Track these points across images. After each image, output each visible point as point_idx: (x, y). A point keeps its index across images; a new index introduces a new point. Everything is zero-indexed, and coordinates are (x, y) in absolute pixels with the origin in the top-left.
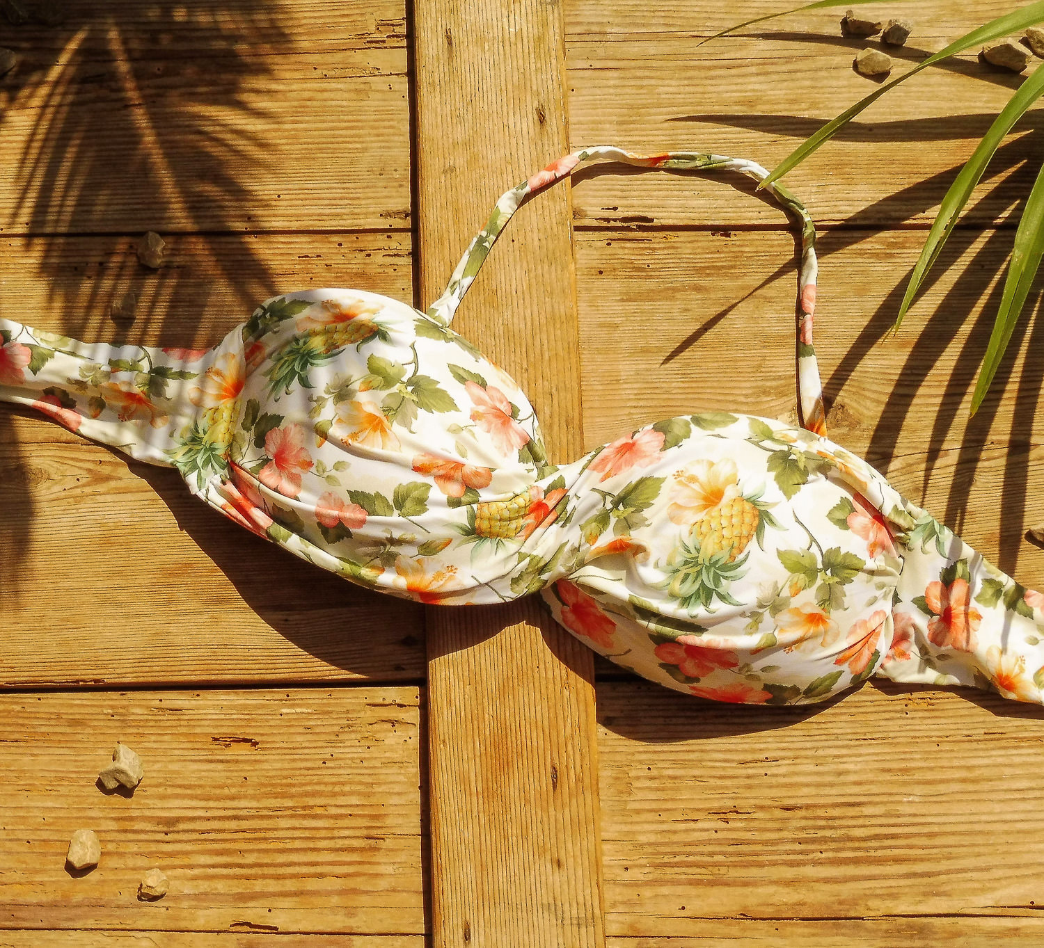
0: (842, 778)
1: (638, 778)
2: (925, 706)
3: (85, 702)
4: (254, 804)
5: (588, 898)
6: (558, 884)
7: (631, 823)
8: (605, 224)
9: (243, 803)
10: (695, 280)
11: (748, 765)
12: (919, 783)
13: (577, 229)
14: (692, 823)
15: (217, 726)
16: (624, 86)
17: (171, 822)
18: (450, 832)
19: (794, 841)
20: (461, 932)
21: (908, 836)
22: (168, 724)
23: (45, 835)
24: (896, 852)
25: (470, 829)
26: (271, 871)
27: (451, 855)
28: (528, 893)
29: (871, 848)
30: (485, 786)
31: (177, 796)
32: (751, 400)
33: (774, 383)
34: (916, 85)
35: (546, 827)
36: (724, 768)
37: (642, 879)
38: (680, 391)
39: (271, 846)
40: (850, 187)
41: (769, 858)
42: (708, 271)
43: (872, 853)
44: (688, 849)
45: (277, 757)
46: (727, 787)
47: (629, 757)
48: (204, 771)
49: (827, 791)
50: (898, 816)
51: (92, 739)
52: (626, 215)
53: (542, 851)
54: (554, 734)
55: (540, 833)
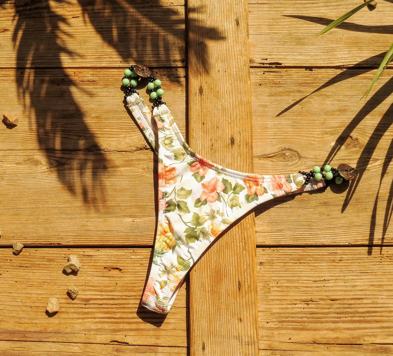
0: (355, 288)
1: (273, 287)
2: (389, 260)
3: (54, 252)
4: (120, 294)
5: (252, 334)
6: (240, 328)
7: (270, 304)
8: (262, 65)
9: (116, 293)
10: (298, 88)
11: (317, 282)
12: (385, 291)
13: (251, 67)
14: (294, 305)
15: (106, 263)
16: (271, 11)
17: (88, 300)
18: (197, 306)
19: (335, 313)
20: (201, 346)
21: (381, 312)
22: (87, 261)
23: (38, 304)
24: (376, 318)
25: (205, 305)
26: (126, 320)
27: (198, 316)
28: (228, 331)
29: (366, 316)
30: (212, 288)
31: (90, 290)
32: (320, 136)
33: (330, 130)
34: (388, 11)
35: (236, 305)
36: (307, 283)
37: (274, 327)
38: (291, 132)
39: (127, 311)
40: (361, 52)
41: (325, 319)
42: (303, 85)
43: (366, 318)
44: (293, 315)
45: (129, 275)
46: (308, 291)
47: (269, 278)
48: (100, 280)
49: (349, 293)
50: (377, 304)
51: (57, 267)
52: (271, 62)
53: (234, 315)
54: (239, 268)
55: (233, 308)
